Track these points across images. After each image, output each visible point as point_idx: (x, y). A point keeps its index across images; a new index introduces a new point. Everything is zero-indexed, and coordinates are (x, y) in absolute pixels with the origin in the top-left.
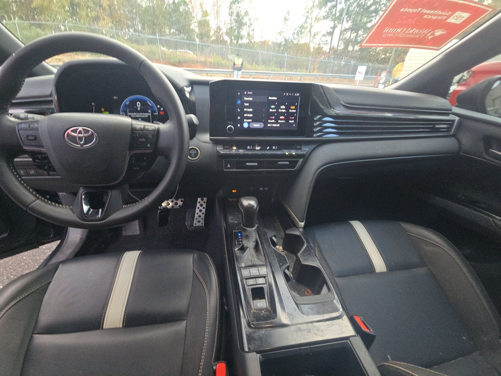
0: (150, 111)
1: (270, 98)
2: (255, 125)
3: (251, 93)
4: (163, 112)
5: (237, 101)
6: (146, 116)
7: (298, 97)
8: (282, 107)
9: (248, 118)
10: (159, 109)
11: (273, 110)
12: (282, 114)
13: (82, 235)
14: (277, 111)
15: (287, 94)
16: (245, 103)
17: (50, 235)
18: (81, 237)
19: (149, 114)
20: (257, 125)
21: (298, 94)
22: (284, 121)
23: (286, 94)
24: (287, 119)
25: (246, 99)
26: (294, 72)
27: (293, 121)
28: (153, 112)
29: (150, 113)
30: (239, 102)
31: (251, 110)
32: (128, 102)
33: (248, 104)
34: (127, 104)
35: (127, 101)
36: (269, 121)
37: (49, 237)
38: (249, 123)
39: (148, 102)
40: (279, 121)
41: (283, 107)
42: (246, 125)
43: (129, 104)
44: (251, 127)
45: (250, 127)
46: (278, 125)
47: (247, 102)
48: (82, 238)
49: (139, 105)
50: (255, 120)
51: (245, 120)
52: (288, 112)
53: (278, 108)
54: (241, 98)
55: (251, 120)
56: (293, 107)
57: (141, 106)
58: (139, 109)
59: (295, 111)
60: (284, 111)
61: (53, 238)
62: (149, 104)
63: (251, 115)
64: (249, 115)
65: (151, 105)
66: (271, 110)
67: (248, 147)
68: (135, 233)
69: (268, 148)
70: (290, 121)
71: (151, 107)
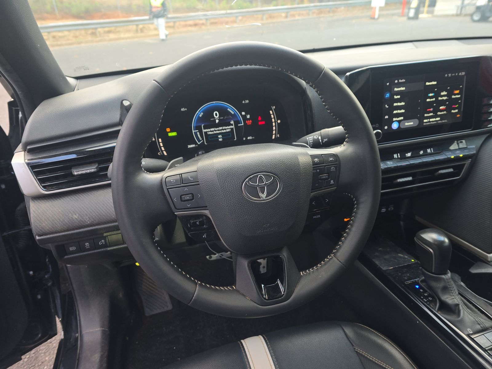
0: (232, 122)
1: (427, 84)
2: (406, 124)
3: (403, 80)
4: (251, 121)
5: (385, 95)
6: (228, 130)
7: (463, 76)
8: (442, 94)
9: (398, 115)
10: (244, 117)
11: (432, 100)
12: (443, 103)
13: (102, 327)
14: (437, 99)
15: (450, 75)
16: (395, 96)
17: (38, 334)
18: (103, 330)
19: (232, 127)
20: (409, 124)
21: (463, 73)
22: (445, 112)
23: (448, 76)
24: (448, 109)
25: (396, 89)
26: (274, 6)
27: (457, 111)
28: (237, 122)
29: (232, 125)
30: (388, 95)
31: (403, 104)
32: (202, 114)
33: (399, 97)
34: (200, 116)
35: (199, 113)
36: (426, 115)
37: (36, 339)
38: (399, 122)
39: (228, 109)
40: (439, 113)
41: (444, 93)
42: (395, 126)
43: (203, 116)
44: (402, 127)
45: (400, 127)
46: (438, 119)
47: (398, 93)
48: (104, 332)
49: (216, 115)
50: (407, 117)
51: (394, 119)
52: (450, 100)
53: (437, 95)
54: (390, 89)
55: (402, 118)
56: (457, 92)
57: (219, 117)
58: (217, 121)
59: (459, 96)
60: (445, 98)
61: (40, 339)
62: (231, 111)
63: (403, 111)
64: (399, 111)
65: (233, 113)
66: (428, 100)
67: (395, 156)
68: (166, 309)
69: (421, 152)
70: (453, 111)
71: (234, 116)
